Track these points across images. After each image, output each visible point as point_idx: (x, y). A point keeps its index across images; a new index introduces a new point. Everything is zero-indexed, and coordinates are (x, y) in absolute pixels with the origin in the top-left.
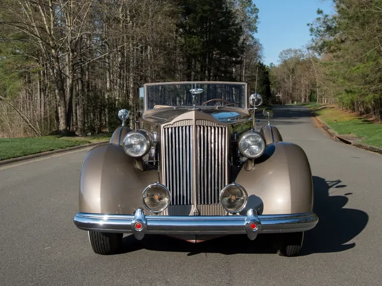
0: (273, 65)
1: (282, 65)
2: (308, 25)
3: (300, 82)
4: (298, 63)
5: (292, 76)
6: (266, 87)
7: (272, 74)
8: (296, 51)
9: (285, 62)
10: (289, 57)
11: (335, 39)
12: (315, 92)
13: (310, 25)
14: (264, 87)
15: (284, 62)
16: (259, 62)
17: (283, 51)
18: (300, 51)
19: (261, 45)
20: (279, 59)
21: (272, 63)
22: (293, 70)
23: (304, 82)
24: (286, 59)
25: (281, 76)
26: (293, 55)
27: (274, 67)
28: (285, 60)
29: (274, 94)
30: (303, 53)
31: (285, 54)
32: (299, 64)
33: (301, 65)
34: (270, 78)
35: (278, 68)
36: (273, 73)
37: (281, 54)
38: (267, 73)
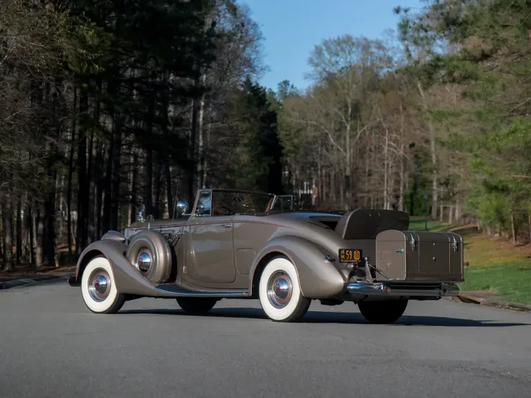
0: (289, 90)
1: (318, 90)
2: (397, 11)
3: (379, 149)
4: (374, 84)
5: (354, 129)
6: (270, 165)
7: (288, 119)
8: (366, 46)
9: (330, 79)
10: (342, 63)
11: (465, 50)
12: (426, 183)
13: (402, 13)
14: (265, 164)
15: (326, 79)
16: (248, 82)
17: (326, 43)
18: (380, 46)
19: (255, 25)
20: (310, 69)
21: (286, 83)
22: (356, 108)
23: (392, 148)
24: (334, 70)
25: (317, 128)
26: (355, 58)
27: (295, 96)
28: (329, 74)
29: (291, 186)
30: (390, 54)
31: (330, 53)
32: (374, 89)
33: (384, 93)
34: (282, 135)
35: (307, 101)
36: (289, 115)
37: (318, 52)
38: (272, 117)
